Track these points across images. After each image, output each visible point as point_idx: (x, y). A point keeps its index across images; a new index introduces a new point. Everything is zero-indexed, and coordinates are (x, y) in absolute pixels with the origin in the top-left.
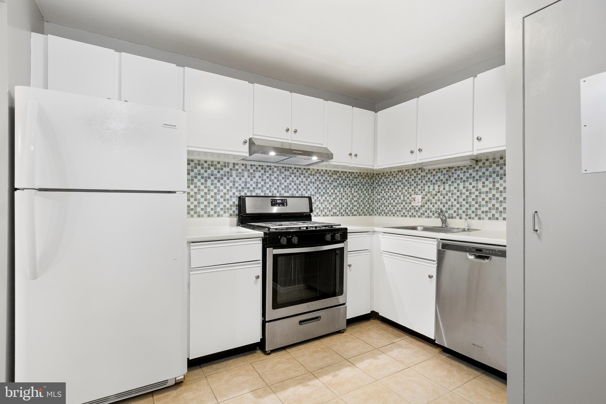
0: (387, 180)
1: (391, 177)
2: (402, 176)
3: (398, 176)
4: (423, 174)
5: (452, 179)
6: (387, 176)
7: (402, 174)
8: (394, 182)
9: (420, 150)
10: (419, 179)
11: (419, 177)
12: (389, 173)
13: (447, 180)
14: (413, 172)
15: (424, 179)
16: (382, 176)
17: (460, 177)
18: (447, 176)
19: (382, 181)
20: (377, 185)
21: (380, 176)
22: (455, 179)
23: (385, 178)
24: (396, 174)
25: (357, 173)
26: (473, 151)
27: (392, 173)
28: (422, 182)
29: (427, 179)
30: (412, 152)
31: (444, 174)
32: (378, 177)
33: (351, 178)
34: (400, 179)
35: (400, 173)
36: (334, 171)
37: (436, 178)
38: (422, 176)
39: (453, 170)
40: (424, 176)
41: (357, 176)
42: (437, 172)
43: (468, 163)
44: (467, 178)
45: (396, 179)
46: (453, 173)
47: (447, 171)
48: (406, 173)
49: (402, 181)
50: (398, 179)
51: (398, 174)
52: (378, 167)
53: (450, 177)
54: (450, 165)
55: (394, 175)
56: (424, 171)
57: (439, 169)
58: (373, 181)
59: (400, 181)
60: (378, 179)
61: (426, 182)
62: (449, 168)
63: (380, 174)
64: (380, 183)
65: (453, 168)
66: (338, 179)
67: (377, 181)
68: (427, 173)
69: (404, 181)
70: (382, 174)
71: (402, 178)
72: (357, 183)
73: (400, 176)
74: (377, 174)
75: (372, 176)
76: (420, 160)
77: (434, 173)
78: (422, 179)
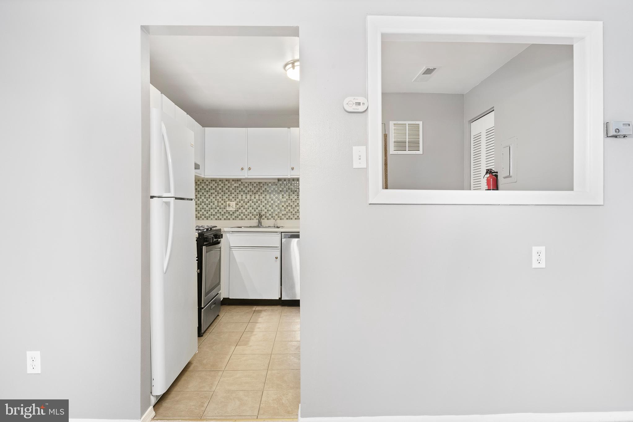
2: (216, 185)
3: (211, 185)
4: (237, 185)
5: (261, 191)
7: (216, 183)
9: (250, 169)
10: (233, 189)
13: (257, 191)
15: (238, 189)
17: (267, 190)
18: (257, 189)
22: (263, 191)
24: (209, 183)
27: (204, 181)
28: (235, 191)
29: (240, 189)
31: (255, 187)
34: (214, 187)
35: (214, 182)
37: (248, 189)
38: (235, 187)
39: (262, 185)
40: (238, 187)
42: (248, 185)
44: (272, 191)
45: (209, 187)
46: (261, 187)
47: (257, 185)
48: (220, 183)
49: (216, 189)
50: (212, 187)
51: (212, 183)
52: (205, 176)
53: (259, 189)
54: (261, 181)
55: (207, 183)
56: (238, 183)
57: (251, 183)
59: (214, 189)
61: (240, 191)
62: (259, 183)
65: (261, 183)
68: (239, 185)
69: (218, 189)
71: (216, 187)
73: (214, 185)
77: (246, 185)
78: (235, 189)
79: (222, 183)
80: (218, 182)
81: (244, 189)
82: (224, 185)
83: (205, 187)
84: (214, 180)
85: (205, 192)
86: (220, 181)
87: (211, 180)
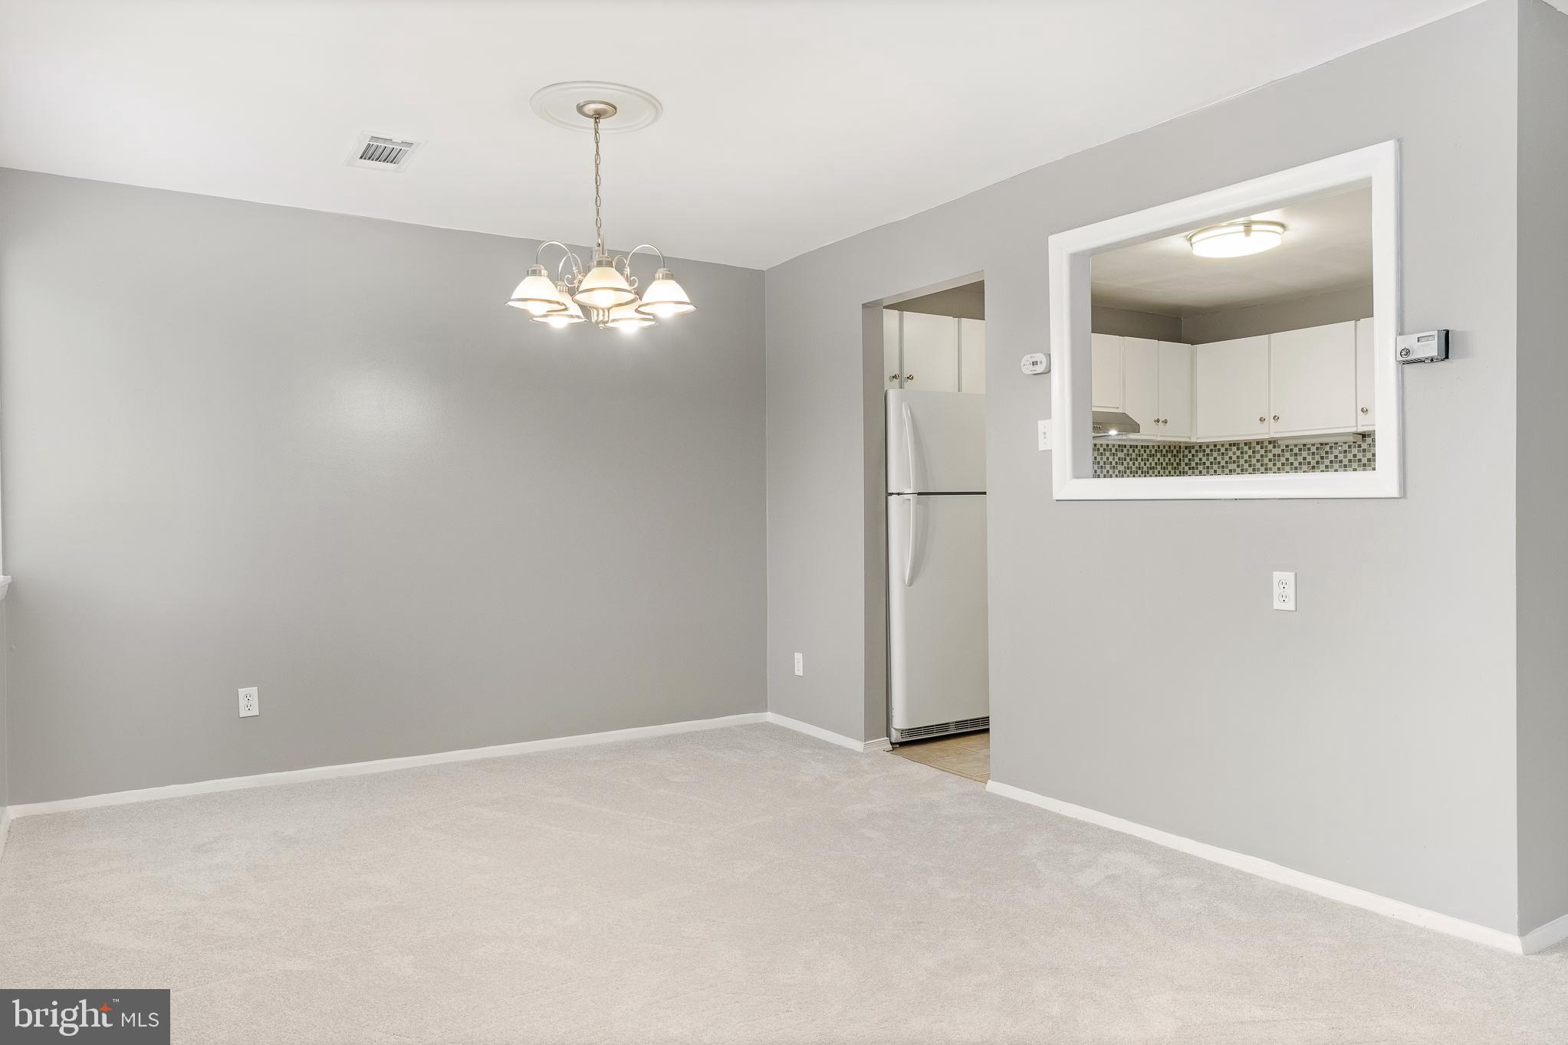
0: (1208, 460)
1: (1215, 454)
2: (1238, 453)
3: (1230, 454)
4: (1277, 451)
5: (1327, 462)
6: (1208, 451)
7: (1238, 449)
8: (1223, 463)
9: (1276, 418)
10: (1270, 460)
11: (1270, 456)
12: (1212, 447)
13: (1318, 463)
14: (1258, 447)
15: (1279, 461)
16: (1197, 451)
17: (1339, 459)
18: (1317, 457)
19: (1197, 460)
20: (1186, 468)
21: (1193, 452)
22: (1331, 462)
23: (1204, 455)
24: (1226, 450)
25: (1153, 446)
26: (1357, 426)
27: (1218, 447)
28: (1275, 465)
29: (1283, 460)
30: (1262, 420)
31: (1313, 454)
32: (1190, 452)
33: (1145, 456)
34: (1234, 458)
35: (1234, 449)
36: (1119, 446)
37: (1300, 459)
38: (1274, 455)
39: (1327, 448)
40: (1279, 455)
41: (1153, 452)
42: (1300, 450)
43: (1351, 439)
44: (1350, 461)
45: (1227, 458)
46: (1327, 453)
47: (1318, 449)
48: (1246, 448)
49: (1239, 462)
50: (1230, 458)
51: (1231, 450)
52: (1198, 438)
53: (1322, 458)
54: (1324, 440)
55: (1223, 450)
56: (1279, 446)
57: (1304, 445)
58: (1180, 460)
59: (1234, 462)
60: (1190, 456)
61: (1283, 464)
62: (1322, 444)
63: (1193, 447)
64: (1193, 464)
65: (1326, 444)
66: (1125, 459)
67: (1186, 460)
68: (1283, 451)
69: (1242, 461)
70: (1197, 448)
71: (1238, 457)
72: (1153, 465)
73: (1234, 453)
74: (1186, 448)
75: (1177, 451)
76: (1275, 433)
77: (1296, 450)
78: (1275, 460)
79: (1250, 448)
80: (1242, 448)
81: (1292, 459)
82: (1254, 452)
83: (1219, 459)
84: (1234, 445)
85: (1219, 468)
86: (1246, 444)
87: (1230, 445)
